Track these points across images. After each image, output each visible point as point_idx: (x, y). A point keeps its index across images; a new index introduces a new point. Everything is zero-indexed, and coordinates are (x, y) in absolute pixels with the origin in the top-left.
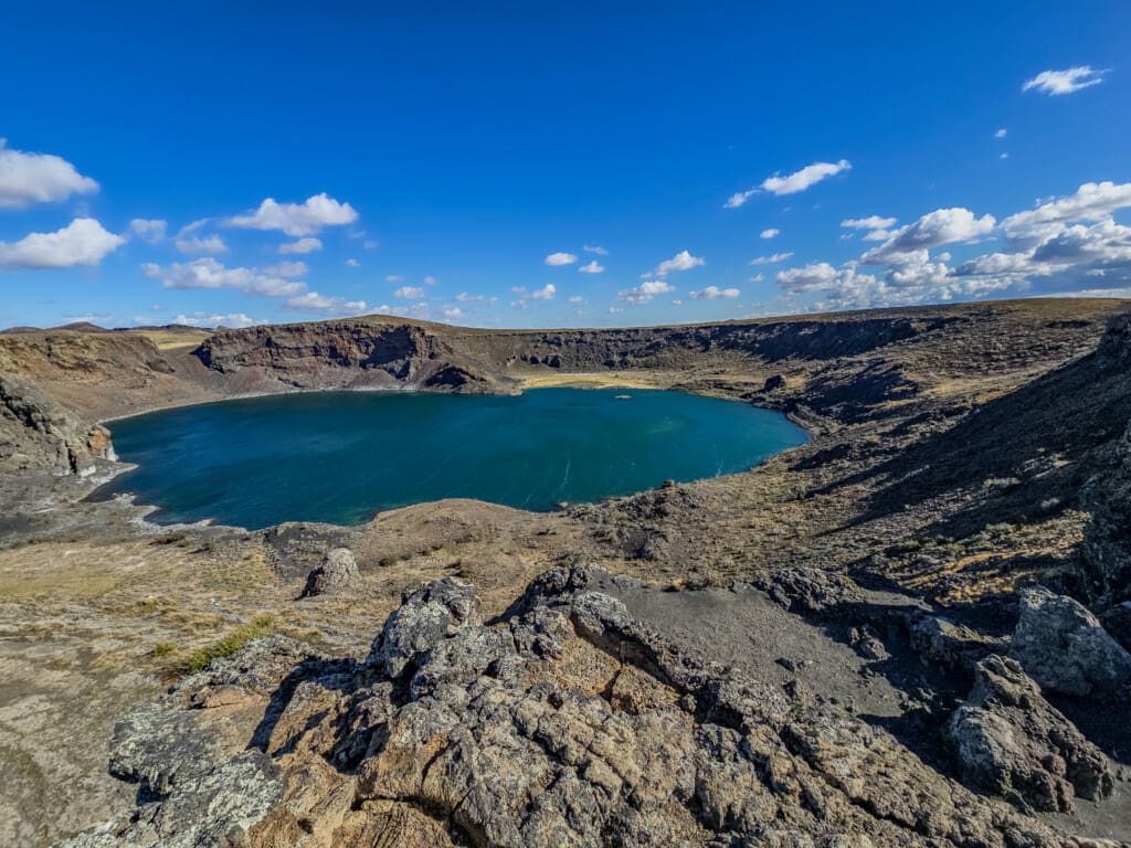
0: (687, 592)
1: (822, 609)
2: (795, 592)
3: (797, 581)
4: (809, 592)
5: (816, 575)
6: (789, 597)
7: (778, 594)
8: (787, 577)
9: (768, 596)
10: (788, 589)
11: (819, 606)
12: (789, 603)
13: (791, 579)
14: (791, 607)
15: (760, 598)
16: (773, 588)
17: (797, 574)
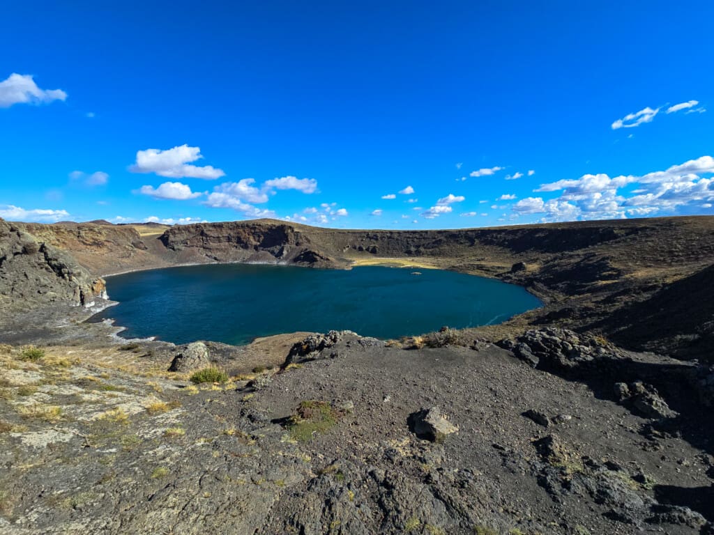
0: (427, 349)
1: (575, 366)
2: (543, 350)
3: (544, 340)
4: (559, 350)
5: (567, 335)
6: (536, 355)
7: (523, 351)
8: (534, 336)
9: (512, 354)
10: (535, 347)
11: (572, 363)
12: (536, 361)
13: (538, 337)
14: (538, 365)
15: (504, 356)
16: (518, 346)
17: (544, 334)
